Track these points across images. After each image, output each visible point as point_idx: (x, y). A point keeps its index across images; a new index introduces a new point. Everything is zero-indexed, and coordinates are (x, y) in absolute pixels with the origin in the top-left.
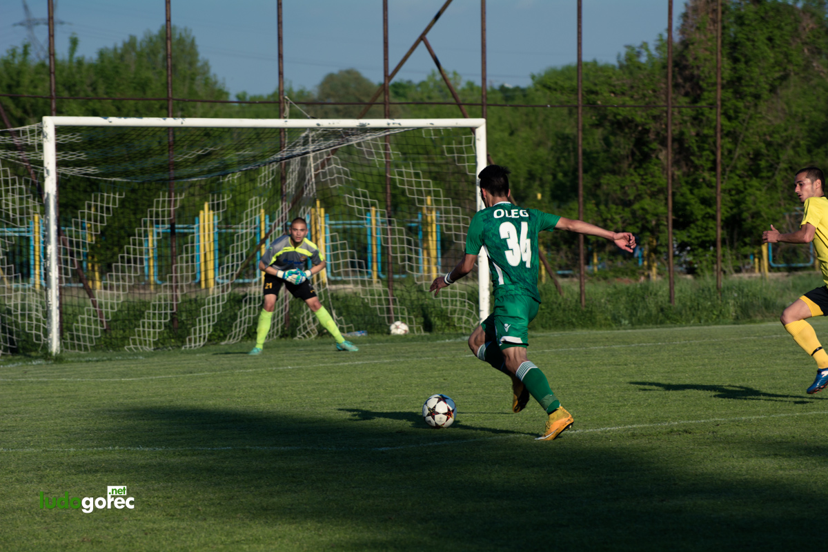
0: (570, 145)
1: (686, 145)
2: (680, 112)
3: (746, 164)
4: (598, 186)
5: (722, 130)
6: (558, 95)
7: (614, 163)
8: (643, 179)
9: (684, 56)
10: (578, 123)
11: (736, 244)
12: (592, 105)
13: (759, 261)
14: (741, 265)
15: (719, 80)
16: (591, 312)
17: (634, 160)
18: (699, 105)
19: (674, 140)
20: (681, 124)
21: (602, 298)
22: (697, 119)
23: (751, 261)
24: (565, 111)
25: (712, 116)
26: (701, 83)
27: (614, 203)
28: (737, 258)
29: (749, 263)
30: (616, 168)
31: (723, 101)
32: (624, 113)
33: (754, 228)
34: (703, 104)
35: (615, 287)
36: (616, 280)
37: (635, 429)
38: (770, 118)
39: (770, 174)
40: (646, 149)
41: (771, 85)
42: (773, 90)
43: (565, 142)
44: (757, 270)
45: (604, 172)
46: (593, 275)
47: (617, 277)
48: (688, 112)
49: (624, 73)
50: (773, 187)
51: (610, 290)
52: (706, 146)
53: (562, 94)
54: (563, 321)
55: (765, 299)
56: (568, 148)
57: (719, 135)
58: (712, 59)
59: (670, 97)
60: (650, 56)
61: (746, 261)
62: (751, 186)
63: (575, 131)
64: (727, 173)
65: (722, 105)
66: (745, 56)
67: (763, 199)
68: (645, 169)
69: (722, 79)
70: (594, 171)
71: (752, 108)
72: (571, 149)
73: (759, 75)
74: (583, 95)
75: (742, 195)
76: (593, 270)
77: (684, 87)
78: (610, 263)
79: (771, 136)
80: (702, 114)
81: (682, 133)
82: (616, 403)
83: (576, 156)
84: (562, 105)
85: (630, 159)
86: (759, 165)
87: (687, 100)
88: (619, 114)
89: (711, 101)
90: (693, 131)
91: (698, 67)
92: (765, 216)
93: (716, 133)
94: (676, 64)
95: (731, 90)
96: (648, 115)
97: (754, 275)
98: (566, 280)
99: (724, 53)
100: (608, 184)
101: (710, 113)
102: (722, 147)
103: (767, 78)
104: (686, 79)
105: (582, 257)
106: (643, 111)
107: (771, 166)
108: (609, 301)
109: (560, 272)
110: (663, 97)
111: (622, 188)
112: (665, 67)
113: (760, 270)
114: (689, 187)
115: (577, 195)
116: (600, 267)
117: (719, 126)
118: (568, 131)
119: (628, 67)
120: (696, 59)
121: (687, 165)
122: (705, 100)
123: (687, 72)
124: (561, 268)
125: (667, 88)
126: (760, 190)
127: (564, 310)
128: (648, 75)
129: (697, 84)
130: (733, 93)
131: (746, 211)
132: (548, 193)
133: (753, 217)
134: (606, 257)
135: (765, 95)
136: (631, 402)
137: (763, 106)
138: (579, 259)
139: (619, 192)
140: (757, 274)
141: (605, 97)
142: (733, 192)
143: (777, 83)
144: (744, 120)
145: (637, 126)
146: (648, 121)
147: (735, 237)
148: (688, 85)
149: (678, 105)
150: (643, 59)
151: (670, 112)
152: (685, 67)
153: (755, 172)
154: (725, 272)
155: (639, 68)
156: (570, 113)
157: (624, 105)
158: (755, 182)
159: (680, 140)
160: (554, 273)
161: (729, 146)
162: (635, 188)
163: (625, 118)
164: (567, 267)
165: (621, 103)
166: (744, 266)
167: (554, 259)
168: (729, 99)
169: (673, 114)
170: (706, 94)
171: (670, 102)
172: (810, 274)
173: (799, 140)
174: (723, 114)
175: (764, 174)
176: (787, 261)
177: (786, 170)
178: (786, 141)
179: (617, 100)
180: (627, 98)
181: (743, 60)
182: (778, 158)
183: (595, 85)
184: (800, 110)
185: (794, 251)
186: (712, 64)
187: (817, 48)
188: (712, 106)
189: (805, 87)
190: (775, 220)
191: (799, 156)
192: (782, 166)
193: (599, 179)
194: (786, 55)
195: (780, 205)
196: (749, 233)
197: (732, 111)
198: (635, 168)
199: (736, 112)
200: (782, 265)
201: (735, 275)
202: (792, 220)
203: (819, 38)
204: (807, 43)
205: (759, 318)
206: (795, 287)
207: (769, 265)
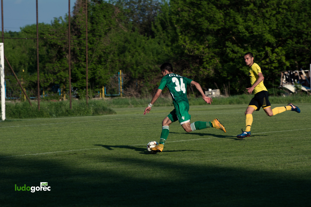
0: (34, 53)
1: (76, 53)
2: (73, 41)
3: (97, 60)
4: (45, 67)
5: (88, 48)
6: (30, 35)
7: (50, 59)
8: (60, 65)
9: (74, 22)
10: (37, 45)
11: (93, 88)
12: (42, 38)
13: (101, 94)
14: (95, 95)
15: (87, 30)
16: (42, 112)
17: (57, 58)
18: (80, 39)
19: (71, 51)
20: (74, 45)
21: (46, 107)
22: (79, 44)
23: (99, 94)
24: (33, 40)
25: (85, 43)
26: (81, 31)
27: (50, 73)
28: (94, 93)
29: (98, 94)
30: (51, 61)
31: (88, 37)
32: (53, 41)
33: (100, 82)
34: (81, 38)
35: (51, 103)
36: (51, 100)
37: (57, 153)
38: (105, 44)
39: (105, 63)
40: (62, 54)
41: (105, 32)
42: (106, 34)
43: (33, 52)
44: (101, 97)
45: (47, 62)
46: (43, 99)
47: (51, 99)
48: (76, 41)
49: (54, 27)
50: (106, 68)
51: (49, 104)
52: (83, 53)
53: (31, 34)
54: (32, 115)
55: (103, 107)
56: (34, 54)
57: (87, 49)
58: (84, 23)
59: (70, 36)
60: (63, 21)
61: (97, 94)
62: (98, 67)
63: (36, 48)
64: (90, 63)
65: (88, 39)
66: (96, 22)
67: (102, 72)
68: (61, 61)
69: (88, 30)
70: (43, 62)
71: (99, 40)
72: (35, 54)
73: (101, 29)
74: (39, 35)
75: (95, 71)
76: (43, 97)
77: (75, 32)
78: (49, 94)
79: (105, 50)
80: (81, 42)
81: (74, 49)
82: (50, 144)
83: (37, 56)
84: (31, 38)
85: (56, 58)
86: (101, 60)
87: (76, 37)
88: (52, 42)
89: (84, 37)
90: (78, 48)
91: (80, 26)
92: (103, 78)
93: (86, 49)
94: (72, 24)
95: (91, 34)
96: (62, 42)
97: (99, 98)
98: (33, 100)
99: (89, 20)
100: (48, 66)
101: (84, 42)
102: (88, 54)
103: (104, 29)
104: (75, 30)
105: (39, 92)
106: (60, 41)
107: (105, 60)
108: (48, 108)
109: (31, 98)
110: (67, 36)
111: (53, 68)
112: (68, 25)
113: (102, 97)
114: (77, 68)
115: (37, 71)
116: (45, 96)
117: (87, 47)
118: (34, 47)
119: (55, 25)
120: (79, 22)
121: (76, 60)
122: (82, 37)
123: (76, 27)
124: (31, 96)
125: (69, 33)
126: (101, 69)
127: (32, 111)
128: (62, 28)
129: (79, 31)
130: (92, 34)
131: (97, 76)
132: (27, 70)
133: (99, 78)
134: (47, 92)
135: (103, 35)
136: (56, 143)
137: (102, 39)
138: (38, 93)
139: (52, 69)
140: (100, 98)
141: (46, 36)
142: (92, 70)
143: (107, 31)
144: (96, 44)
145: (58, 46)
146: (62, 44)
147: (93, 85)
148: (76, 32)
149: (72, 39)
150: (60, 22)
151: (70, 41)
152: (75, 25)
153: (100, 62)
154: (89, 98)
155: (59, 25)
156: (34, 41)
157: (53, 39)
158: (100, 66)
159: (73, 51)
160: (29, 98)
161: (91, 53)
162: (58, 68)
163: (54, 43)
164: (34, 96)
165: (52, 38)
166: (96, 95)
167: (29, 93)
168: (91, 37)
169: (71, 42)
170: (82, 35)
171: (70, 37)
172: (119, 98)
173: (115, 51)
174: (89, 42)
175: (103, 63)
176: (111, 93)
177: (110, 62)
178: (110, 52)
179: (51, 37)
180: (55, 36)
181: (95, 23)
182: (108, 58)
183: (43, 31)
184: (115, 41)
185: (113, 90)
186: (85, 25)
187: (120, 19)
188: (84, 39)
189: (117, 33)
190: (107, 79)
191: (115, 57)
192: (109, 60)
193: (45, 65)
194: (110, 22)
195: (108, 74)
196: (98, 84)
197: (91, 41)
198: (58, 61)
199: (93, 41)
200: (109, 95)
201: (93, 99)
202: (113, 79)
203: (121, 16)
204: (117, 18)
205: (101, 113)
206: (114, 103)
207: (105, 95)
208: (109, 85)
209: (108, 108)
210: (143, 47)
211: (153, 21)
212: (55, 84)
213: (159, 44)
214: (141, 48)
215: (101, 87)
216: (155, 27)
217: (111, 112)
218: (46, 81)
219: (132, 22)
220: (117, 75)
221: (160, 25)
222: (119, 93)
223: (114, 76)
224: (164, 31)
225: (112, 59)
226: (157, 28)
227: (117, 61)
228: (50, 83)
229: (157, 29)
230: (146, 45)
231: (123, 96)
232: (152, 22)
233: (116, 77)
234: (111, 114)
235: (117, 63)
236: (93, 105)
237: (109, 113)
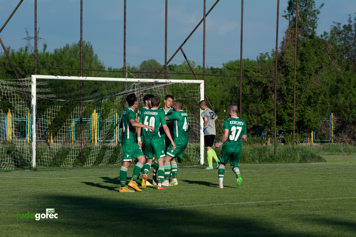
0: (237, 91)
1: (283, 93)
2: (280, 80)
3: (305, 101)
4: (248, 107)
5: (296, 87)
6: (233, 72)
7: (254, 99)
8: (265, 105)
9: (282, 58)
10: (240, 83)
11: (301, 132)
12: (246, 76)
13: (310, 139)
14: (303, 140)
15: (295, 68)
16: (244, 157)
17: (262, 98)
18: (288, 77)
19: (277, 91)
20: (280, 84)
21: (248, 151)
22: (287, 83)
24: (236, 78)
25: (293, 82)
26: (288, 69)
27: (254, 114)
28: (301, 137)
29: (306, 139)
30: (255, 101)
31: (297, 76)
32: (258, 79)
33: (309, 126)
34: (289, 77)
35: (253, 147)
36: (254, 144)
37: (259, 203)
38: (315, 83)
39: (314, 105)
40: (267, 94)
41: (316, 70)
42: (316, 72)
43: (235, 90)
45: (250, 102)
47: (254, 143)
48: (284, 80)
49: (259, 64)
50: (316, 110)
51: (252, 149)
52: (290, 93)
53: (235, 71)
55: (312, 154)
56: (237, 93)
57: (295, 89)
58: (293, 59)
59: (276, 74)
60: (269, 57)
61: (305, 138)
62: (307, 109)
63: (239, 86)
64: (298, 104)
65: (296, 78)
66: (306, 59)
67: (312, 114)
68: (266, 101)
69: (297, 67)
70: (247, 102)
71: (309, 79)
73: (311, 66)
74: (242, 72)
75: (304, 113)
77: (282, 70)
78: (252, 138)
79: (315, 90)
80: (289, 81)
81: (281, 88)
82: (252, 193)
83: (239, 96)
84: (234, 76)
86: (310, 101)
87: (283, 75)
88: (257, 80)
89: (292, 76)
90: (285, 87)
91: (287, 62)
92: (312, 121)
94: (279, 61)
95: (300, 72)
96: (268, 80)
97: (308, 144)
99: (298, 57)
100: (252, 107)
101: (292, 80)
102: (296, 94)
103: (314, 67)
104: (282, 67)
106: (266, 79)
107: (315, 102)
108: (251, 153)
110: (274, 73)
111: (257, 108)
112: (275, 62)
113: (310, 142)
114: (283, 109)
116: (248, 139)
117: (295, 86)
118: (236, 86)
119: (260, 61)
120: (287, 59)
121: (282, 101)
122: (290, 75)
123: (283, 65)
125: (275, 70)
126: (311, 111)
128: (268, 65)
130: (301, 73)
131: (305, 119)
133: (308, 122)
134: (250, 135)
135: (313, 74)
136: (258, 192)
137: (312, 78)
139: (256, 110)
140: (309, 144)
141: (251, 73)
142: (300, 112)
143: (318, 69)
144: (305, 84)
145: (263, 85)
146: (268, 83)
147: (301, 129)
149: (280, 77)
150: (267, 59)
151: (276, 80)
152: (282, 63)
153: (309, 104)
154: (296, 143)
155: (264, 62)
156: (238, 78)
157: (258, 77)
158: (309, 108)
159: (280, 90)
161: (299, 93)
162: (262, 109)
163: (259, 81)
165: (257, 75)
169: (277, 80)
170: (290, 73)
171: (276, 76)
172: (330, 144)
173: (326, 92)
174: (297, 81)
175: (312, 105)
176: (321, 139)
177: (321, 103)
178: (321, 92)
179: (255, 74)
180: (260, 74)
181: (305, 60)
182: (318, 99)
183: (248, 68)
184: (327, 80)
185: (324, 135)
186: (293, 61)
187: (334, 56)
188: (293, 78)
189: (329, 71)
190: (316, 123)
191: (326, 98)
192: (319, 102)
193: (248, 104)
194: (322, 59)
195: (318, 117)
196: (306, 127)
197: (300, 80)
198: (262, 101)
199: (302, 80)
200: (319, 140)
201: (300, 144)
202: (323, 123)
203: (334, 53)
204: (330, 55)
205: (309, 161)
206: (323, 149)
207: (314, 140)
208: (319, 129)
209: (317, 154)
212: (259, 127)
215: (310, 132)
217: (320, 159)
218: (249, 123)
219: (347, 59)
220: (328, 118)
222: (330, 139)
223: (325, 119)
225: (323, 101)
227: (328, 103)
228: (253, 125)
231: (335, 142)
233: (327, 120)
234: (320, 162)
235: (328, 105)
236: (300, 152)
237: (318, 161)
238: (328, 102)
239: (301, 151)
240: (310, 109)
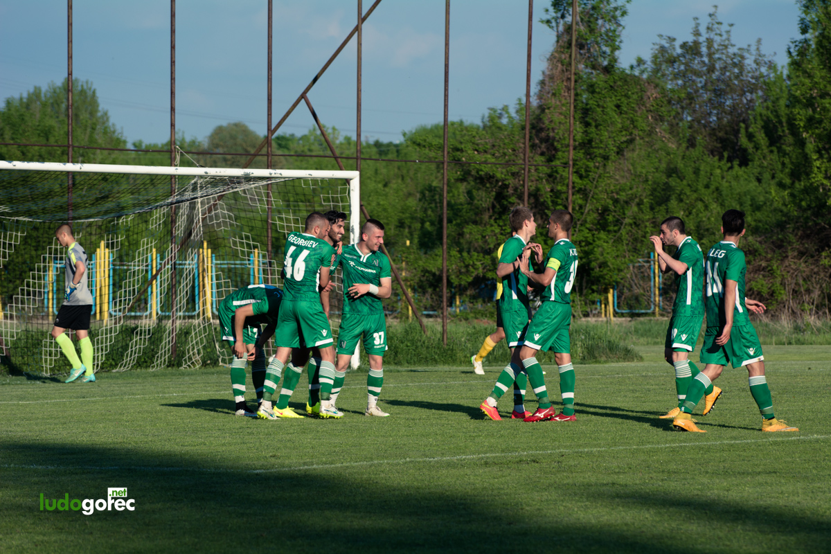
0: (437, 197)
1: (542, 200)
2: (536, 170)
3: (595, 218)
4: (461, 235)
5: (574, 187)
6: (427, 151)
7: (476, 214)
8: (502, 230)
9: (540, 119)
10: (443, 178)
11: (585, 292)
12: (457, 161)
13: (606, 307)
14: (589, 310)
15: (572, 142)
16: (452, 350)
17: (494, 212)
18: (553, 163)
19: (530, 195)
20: (537, 180)
21: (462, 337)
22: (551, 177)
23: (599, 307)
24: (433, 166)
25: (565, 174)
26: (556, 143)
27: (475, 250)
28: (586, 304)
29: (596, 309)
30: (478, 219)
31: (575, 160)
32: (486, 169)
33: (602, 277)
34: (557, 163)
35: (474, 328)
36: (476, 321)
37: (488, 458)
38: (617, 177)
39: (616, 228)
40: (505, 203)
41: (618, 147)
42: (620, 152)
43: (430, 194)
44: (603, 315)
45: (467, 223)
46: (455, 316)
47: (477, 318)
48: (545, 170)
49: (487, 133)
50: (619, 240)
51: (470, 330)
52: (560, 201)
53: (430, 150)
54: (426, 358)
55: (609, 342)
56: (435, 200)
57: (570, 192)
58: (566, 122)
59: (527, 156)
60: (510, 117)
61: (594, 306)
62: (599, 239)
63: (441, 185)
64: (578, 226)
65: (574, 165)
66: (596, 121)
67: (609, 251)
68: (504, 221)
69: (575, 140)
70: (459, 221)
71: (602, 168)
72: (438, 200)
73: (608, 138)
74: (448, 153)
75: (591, 247)
76: (455, 311)
77: (540, 147)
78: (471, 305)
79: (617, 194)
80: (556, 172)
81: (538, 190)
82: (471, 434)
83: (442, 207)
84: (430, 161)
85: (491, 210)
86: (606, 220)
87: (542, 158)
88: (482, 170)
89: (564, 161)
90: (548, 188)
91: (553, 129)
92: (611, 266)
93: (568, 189)
94: (533, 127)
95: (583, 151)
96: (507, 171)
97: (600, 319)
98: (431, 320)
99: (577, 117)
100: (471, 233)
101: (564, 171)
102: (574, 203)
103: (615, 141)
104: (542, 141)
105: (445, 300)
106: (503, 168)
107: (618, 221)
108: (469, 340)
109: (425, 313)
110: (522, 155)
111: (484, 237)
112: (523, 128)
113: (606, 315)
114: (543, 238)
115: (442, 244)
116: (462, 308)
117: (571, 185)
118: (435, 184)
119: (490, 127)
120: (551, 121)
121: (542, 218)
122: (559, 159)
123: (543, 135)
124: (426, 309)
125: (525, 147)
126: (607, 242)
127: (428, 348)
128: (508, 135)
129: (552, 145)
130: (584, 153)
131: (594, 261)
132: (416, 241)
133: (600, 267)
134: (467, 299)
135: (613, 156)
136: (486, 433)
137: (611, 166)
138: (442, 302)
139: (480, 241)
140: (603, 318)
141: (469, 154)
142: (583, 244)
143: (624, 146)
144: (594, 179)
145: (497, 181)
146: (507, 177)
147: (584, 284)
148: (543, 146)
149: (535, 163)
150: (505, 121)
151: (527, 170)
152: (541, 130)
153: (602, 225)
154: (574, 316)
155: (500, 128)
156: (438, 167)
157: (486, 162)
158: (603, 235)
159: (535, 195)
160: (419, 314)
161: (580, 202)
162: (494, 238)
163: (487, 174)
164: (433, 308)
165: (483, 160)
166: (591, 311)
167: (420, 301)
168: (581, 159)
169: (529, 171)
170: (560, 153)
171: (527, 161)
172: (651, 320)
173: (642, 198)
174: (575, 172)
175: (611, 228)
176: (630, 307)
177: (631, 225)
178: (632, 199)
179: (479, 158)
180: (489, 156)
181: (594, 124)
182: (624, 214)
183: (461, 143)
184: (644, 171)
185: (637, 299)
186: (564, 126)
187: (660, 115)
188: (565, 165)
189: (650, 150)
190: (620, 270)
191: (643, 212)
192: (627, 221)
193: (463, 228)
194: (633, 121)
195: (625, 257)
196: (597, 280)
197: (583, 170)
198: (495, 219)
199: (586, 171)
200: (626, 311)
201: (583, 319)
202: (636, 270)
203: (662, 106)
204: (651, 111)
205: (603, 359)
206: (636, 331)
207: (614, 310)
208: (626, 284)
209: (622, 344)
210: (717, 189)
211: (744, 121)
212: (488, 279)
213: (759, 180)
214: (710, 190)
215: (606, 291)
216: (750, 137)
217: (628, 355)
218: (463, 270)
219: (690, 122)
220: (646, 259)
221: (762, 131)
222: (653, 307)
223: (639, 262)
224: (774, 149)
225: (635, 218)
226: (755, 139)
227: (647, 224)
228: (474, 275)
229: (754, 141)
230: (725, 184)
231: (662, 315)
232: (742, 125)
233: (645, 264)
234: (628, 361)
235: (648, 230)
236: (583, 337)
237: (624, 359)
238: (647, 221)
239: (586, 337)
240: (605, 237)
